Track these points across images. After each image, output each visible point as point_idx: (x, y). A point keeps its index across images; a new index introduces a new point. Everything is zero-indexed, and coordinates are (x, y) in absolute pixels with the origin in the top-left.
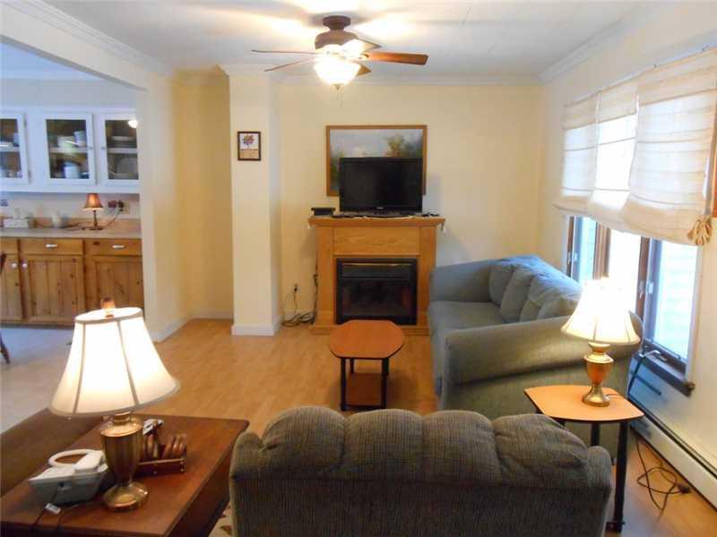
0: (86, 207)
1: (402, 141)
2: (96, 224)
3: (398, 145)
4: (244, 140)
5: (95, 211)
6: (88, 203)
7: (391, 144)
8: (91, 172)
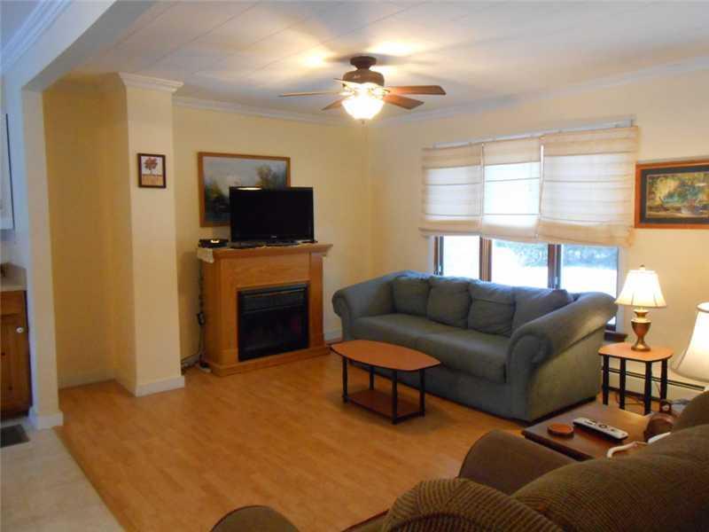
1: (270, 170)
3: (267, 175)
4: (146, 163)
7: (261, 173)
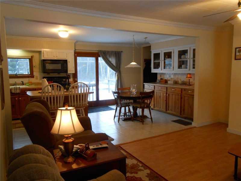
0: (186, 78)
2: (189, 84)
4: (238, 51)
5: (189, 79)
6: (187, 77)
8: (188, 67)
